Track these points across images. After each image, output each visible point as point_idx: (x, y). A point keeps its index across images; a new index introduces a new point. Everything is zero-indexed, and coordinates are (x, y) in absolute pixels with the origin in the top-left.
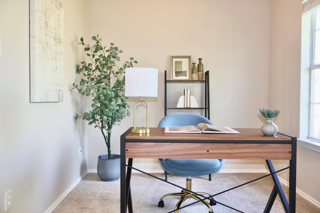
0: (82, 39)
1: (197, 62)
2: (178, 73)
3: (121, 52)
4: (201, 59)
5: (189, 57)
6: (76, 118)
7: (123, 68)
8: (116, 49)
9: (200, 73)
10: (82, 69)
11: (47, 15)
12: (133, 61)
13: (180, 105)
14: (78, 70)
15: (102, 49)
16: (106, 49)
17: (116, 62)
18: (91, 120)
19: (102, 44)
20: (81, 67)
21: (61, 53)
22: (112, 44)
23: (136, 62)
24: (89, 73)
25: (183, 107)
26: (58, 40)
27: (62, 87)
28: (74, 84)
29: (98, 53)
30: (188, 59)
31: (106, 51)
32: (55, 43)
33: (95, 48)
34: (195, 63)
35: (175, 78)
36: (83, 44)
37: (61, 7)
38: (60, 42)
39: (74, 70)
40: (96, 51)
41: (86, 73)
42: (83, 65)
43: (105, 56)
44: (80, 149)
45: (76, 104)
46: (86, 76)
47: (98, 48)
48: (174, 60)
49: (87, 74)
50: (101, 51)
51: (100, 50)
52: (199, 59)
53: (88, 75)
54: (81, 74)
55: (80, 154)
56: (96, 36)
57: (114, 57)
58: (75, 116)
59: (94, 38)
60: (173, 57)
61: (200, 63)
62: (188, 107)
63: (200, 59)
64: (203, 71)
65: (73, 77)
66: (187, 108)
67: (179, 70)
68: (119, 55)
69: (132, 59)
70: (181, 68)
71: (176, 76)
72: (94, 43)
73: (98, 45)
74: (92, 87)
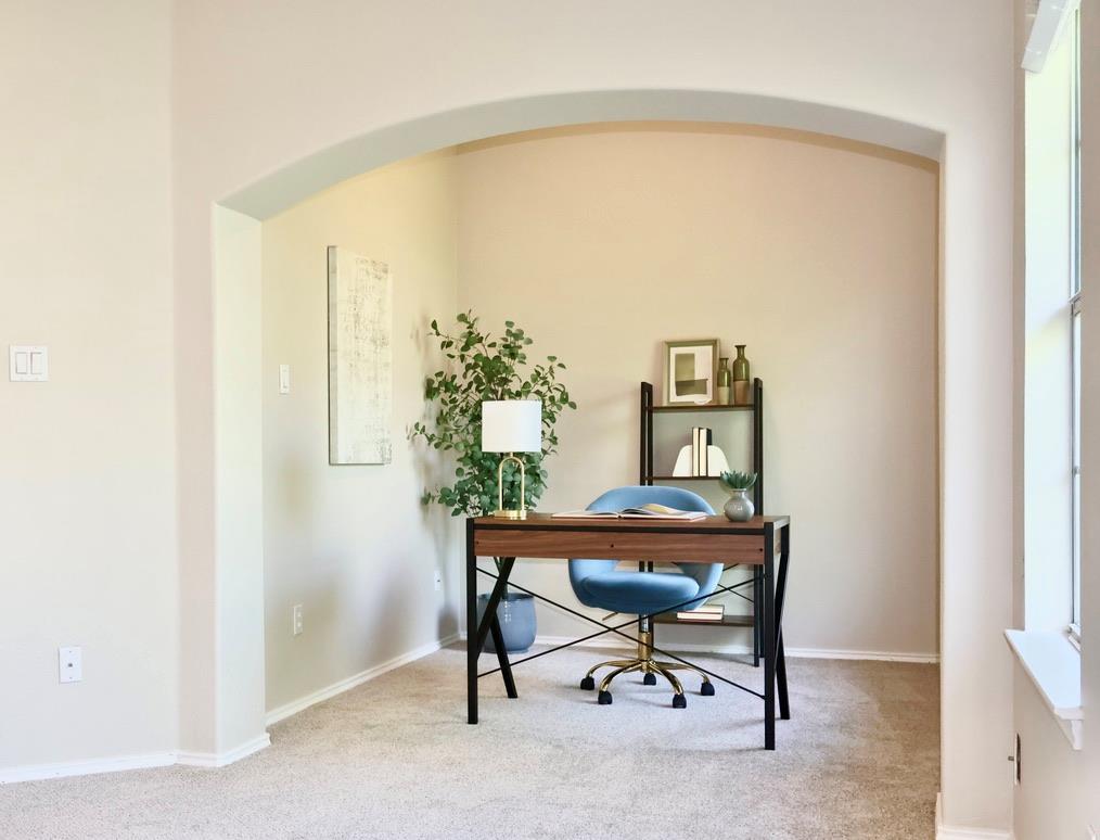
0: (434, 325)
1: (733, 355)
2: (683, 387)
3: (530, 341)
4: (743, 347)
5: (714, 343)
6: (426, 500)
7: (530, 381)
8: (518, 336)
9: (740, 384)
10: (438, 389)
11: (359, 300)
12: (555, 364)
13: (682, 469)
14: (430, 392)
15: (480, 340)
16: (489, 341)
17: (517, 366)
18: (456, 506)
19: (481, 329)
20: (436, 385)
21: (387, 365)
22: (509, 324)
23: (561, 365)
24: (453, 396)
25: (688, 475)
26: (380, 341)
27: (389, 432)
28: (417, 425)
29: (472, 352)
30: (711, 347)
31: (489, 346)
32: (373, 348)
33: (465, 340)
34: (727, 359)
35: (675, 399)
36: (438, 334)
37: (386, 271)
38: (384, 344)
39: (421, 392)
40: (466, 348)
41: (446, 396)
42: (440, 379)
43: (487, 358)
44: (437, 575)
45: (426, 469)
46: (447, 404)
47: (472, 339)
48: (674, 351)
49: (448, 400)
50: (478, 346)
51: (476, 345)
52: (737, 347)
53: (451, 402)
54: (437, 400)
55: (438, 587)
56: (466, 313)
57: (513, 356)
58: (423, 495)
59: (462, 318)
60: (671, 344)
61: (741, 357)
62: (703, 474)
63: (740, 348)
64: (747, 379)
65: (418, 408)
66: (699, 478)
67: (685, 378)
68: (525, 350)
69: (552, 359)
70: (693, 371)
71: (678, 394)
72: (464, 328)
73: (471, 333)
74: (456, 430)
